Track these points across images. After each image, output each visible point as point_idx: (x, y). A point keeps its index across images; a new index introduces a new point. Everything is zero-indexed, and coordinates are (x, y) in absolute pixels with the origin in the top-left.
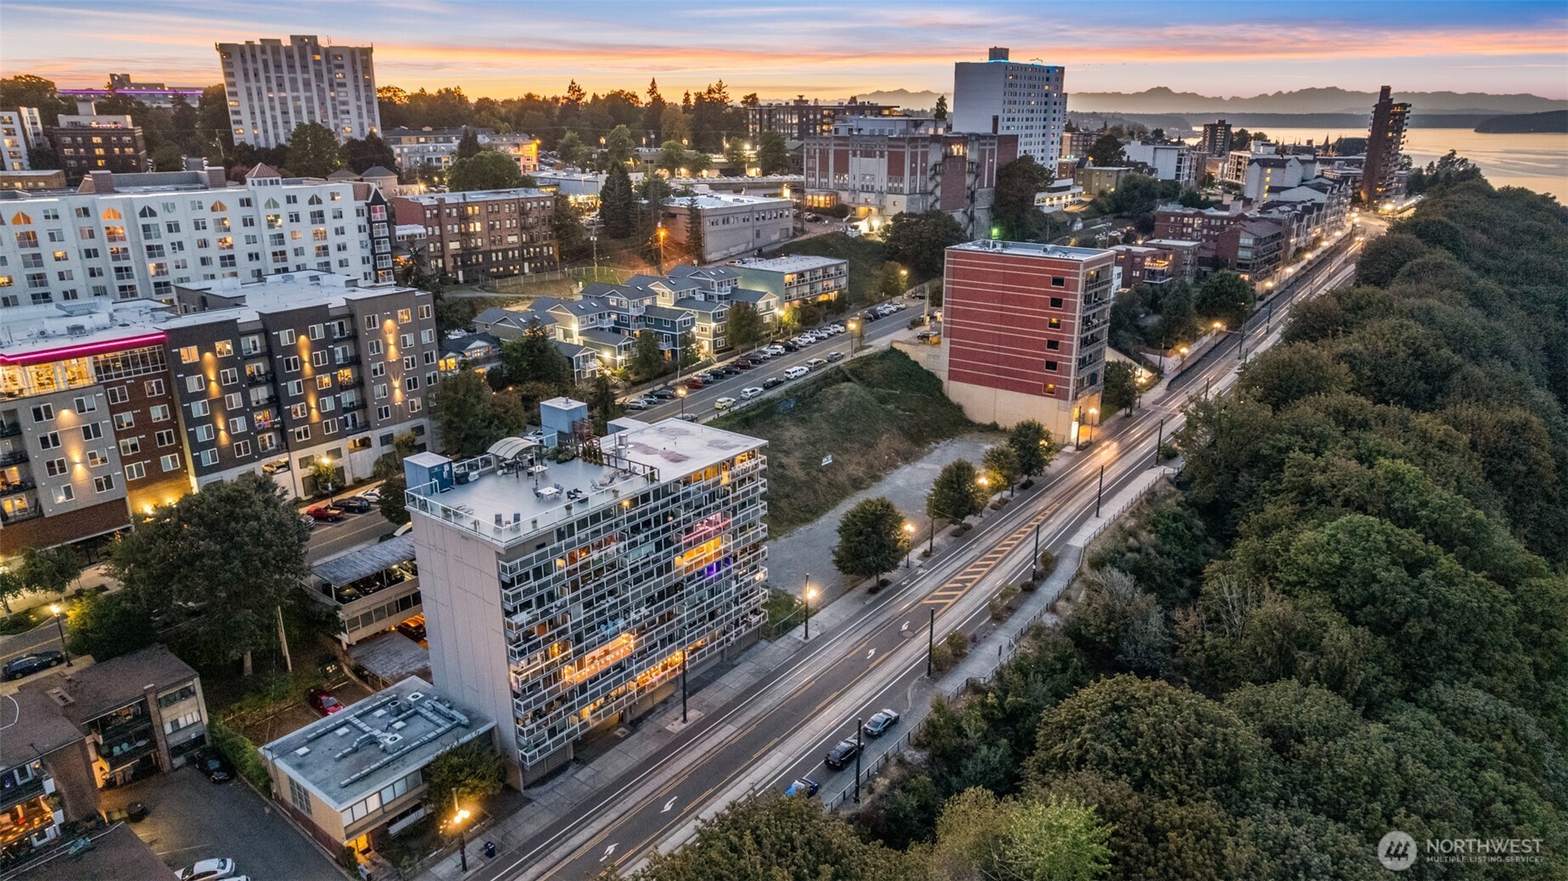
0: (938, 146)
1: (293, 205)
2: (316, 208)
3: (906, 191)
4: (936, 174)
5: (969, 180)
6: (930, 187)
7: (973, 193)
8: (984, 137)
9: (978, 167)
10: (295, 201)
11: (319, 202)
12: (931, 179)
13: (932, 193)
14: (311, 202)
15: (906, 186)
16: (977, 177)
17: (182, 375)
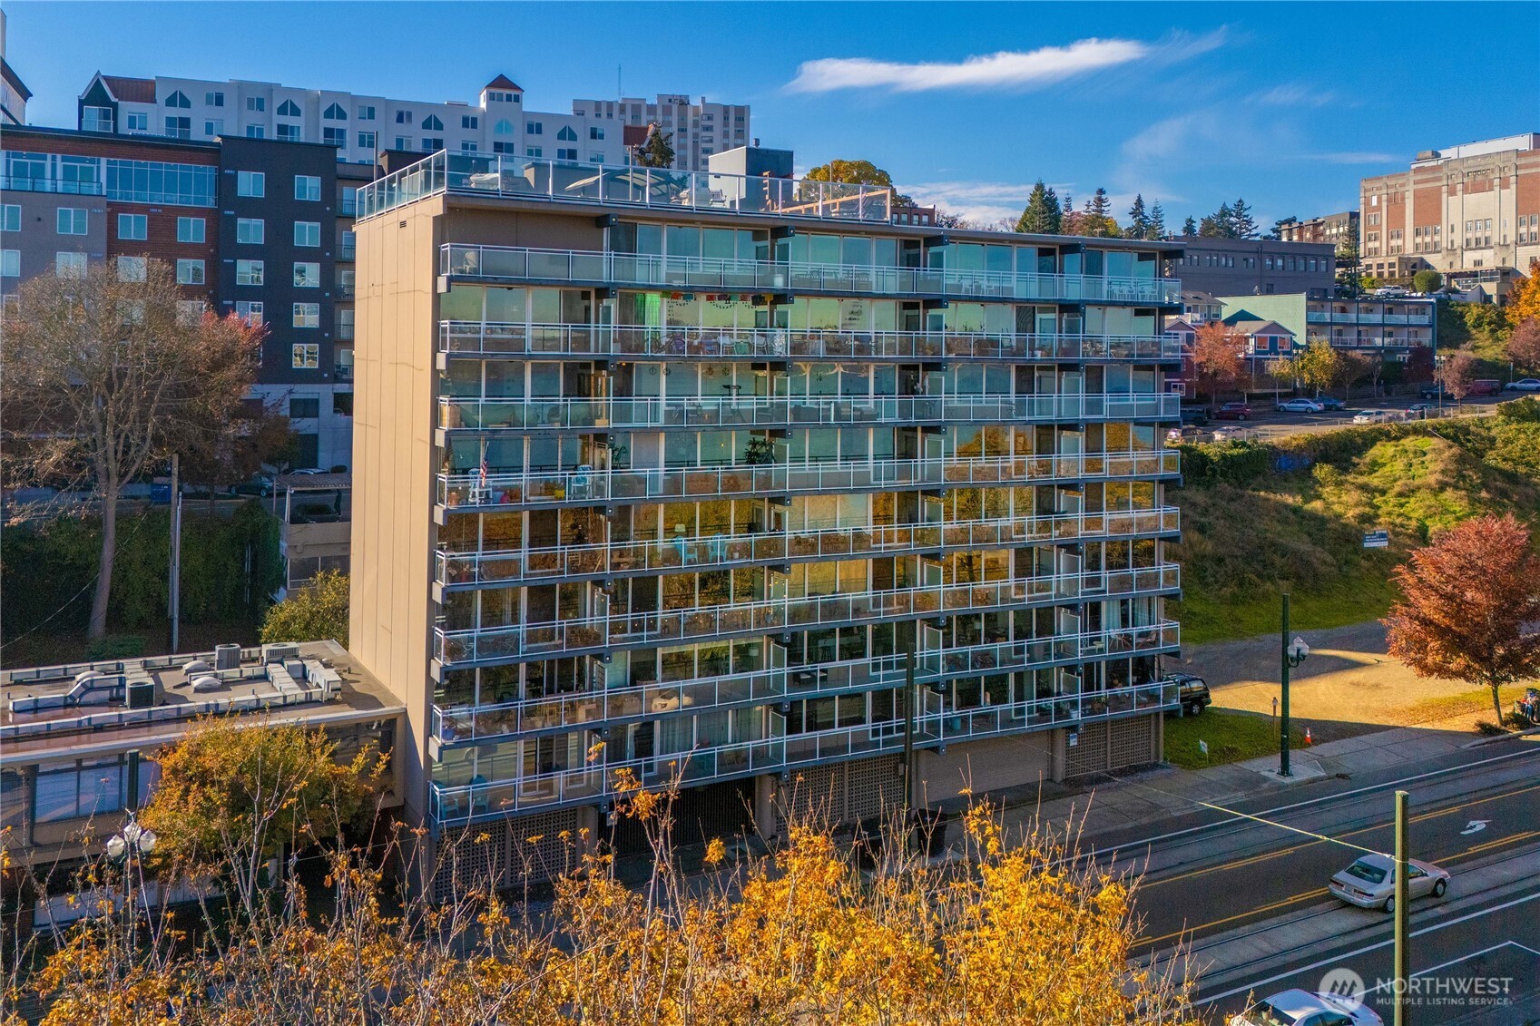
1: (535, 136)
2: (566, 145)
10: (539, 131)
11: (573, 137)
14: (561, 136)
17: (232, 213)
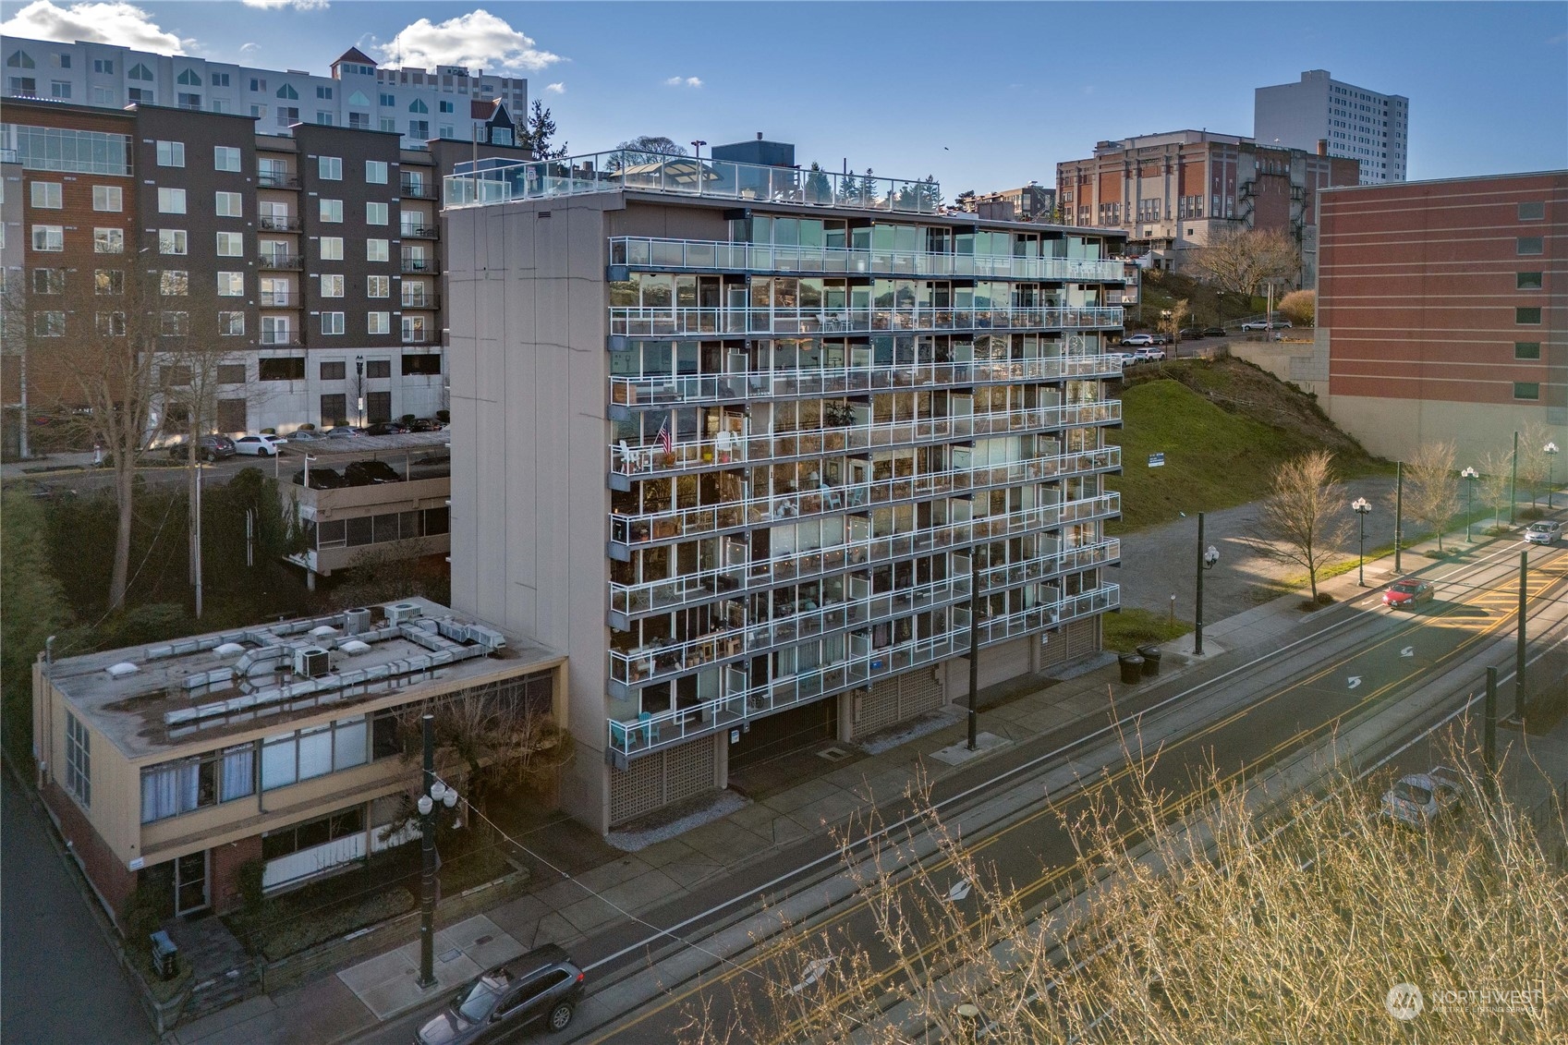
0: (1252, 158)
1: (388, 108)
3: (1206, 214)
4: (1248, 194)
5: (1294, 210)
6: (1241, 212)
7: (1300, 228)
8: (1314, 156)
9: (1305, 194)
10: (392, 104)
12: (1242, 201)
13: (1242, 220)
14: (413, 108)
15: (1205, 207)
16: (1305, 206)
17: (153, 182)
